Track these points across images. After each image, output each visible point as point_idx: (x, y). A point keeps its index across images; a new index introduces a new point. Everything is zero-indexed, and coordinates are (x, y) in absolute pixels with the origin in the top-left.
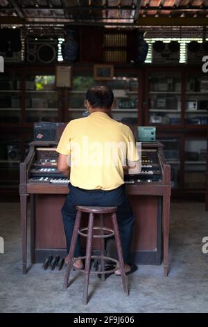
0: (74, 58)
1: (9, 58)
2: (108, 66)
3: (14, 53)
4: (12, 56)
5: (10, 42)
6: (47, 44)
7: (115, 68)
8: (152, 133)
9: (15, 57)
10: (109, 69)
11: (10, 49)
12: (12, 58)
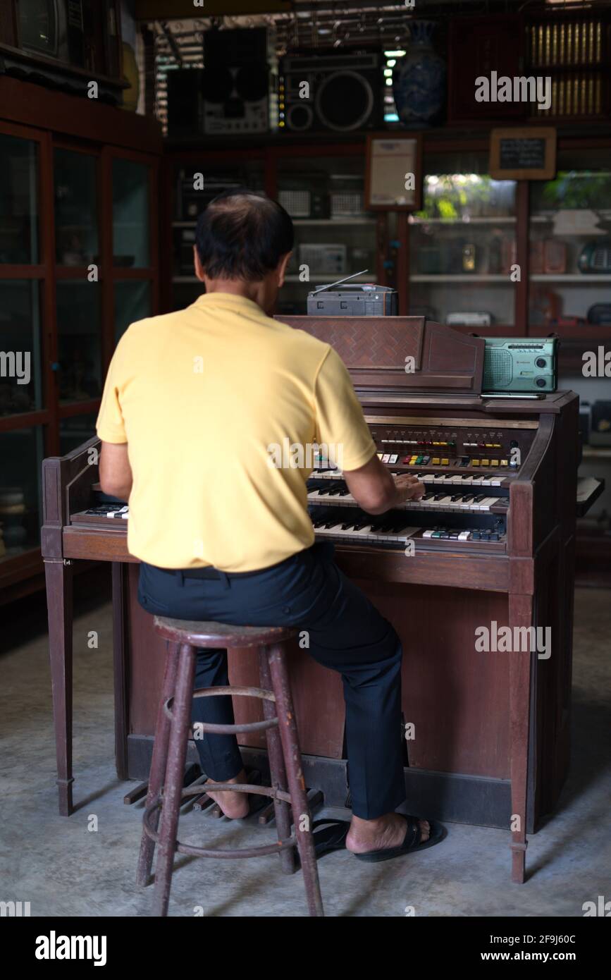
0: (430, 111)
1: (234, 122)
2: (537, 132)
3: (248, 106)
4: (240, 113)
5: (234, 72)
6: (347, 71)
7: (559, 139)
8: (541, 363)
9: (250, 117)
10: (542, 142)
11: (234, 94)
12: (242, 122)
